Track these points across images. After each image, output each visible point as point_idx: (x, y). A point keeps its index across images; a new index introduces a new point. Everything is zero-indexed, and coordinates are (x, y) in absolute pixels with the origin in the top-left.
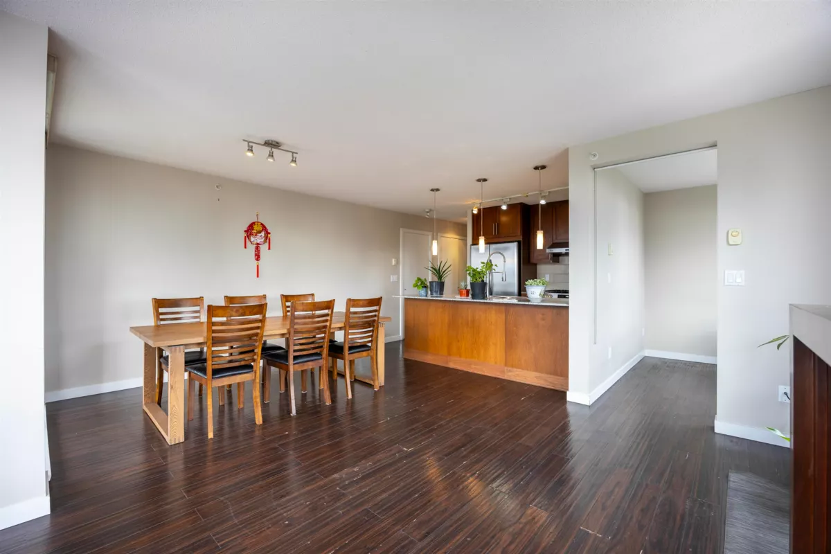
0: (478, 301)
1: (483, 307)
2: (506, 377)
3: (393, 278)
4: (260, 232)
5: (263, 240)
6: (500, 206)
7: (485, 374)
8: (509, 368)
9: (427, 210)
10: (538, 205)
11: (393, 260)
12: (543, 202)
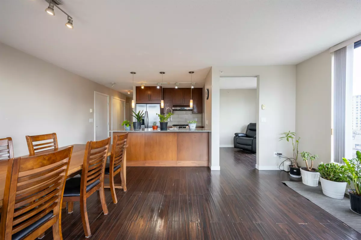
0: (164, 131)
1: (165, 134)
2: (178, 165)
3: (91, 120)
6: (156, 87)
7: (167, 166)
8: (179, 161)
9: (112, 83)
10: (174, 88)
11: (91, 109)
12: (192, 87)
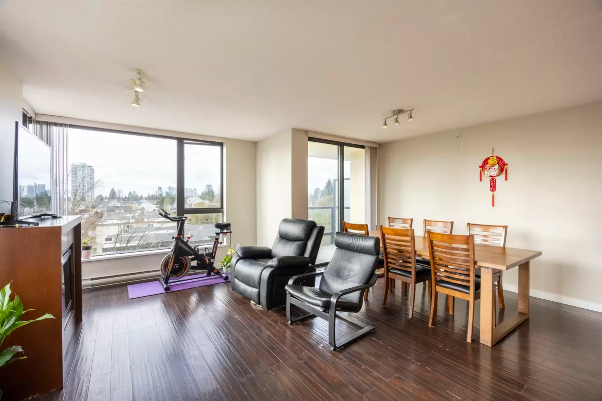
4: (494, 165)
5: (497, 172)
